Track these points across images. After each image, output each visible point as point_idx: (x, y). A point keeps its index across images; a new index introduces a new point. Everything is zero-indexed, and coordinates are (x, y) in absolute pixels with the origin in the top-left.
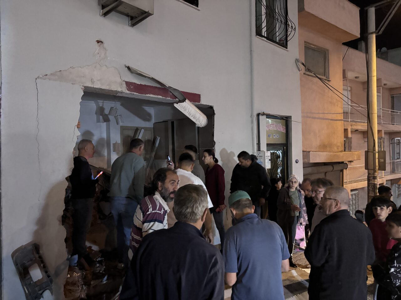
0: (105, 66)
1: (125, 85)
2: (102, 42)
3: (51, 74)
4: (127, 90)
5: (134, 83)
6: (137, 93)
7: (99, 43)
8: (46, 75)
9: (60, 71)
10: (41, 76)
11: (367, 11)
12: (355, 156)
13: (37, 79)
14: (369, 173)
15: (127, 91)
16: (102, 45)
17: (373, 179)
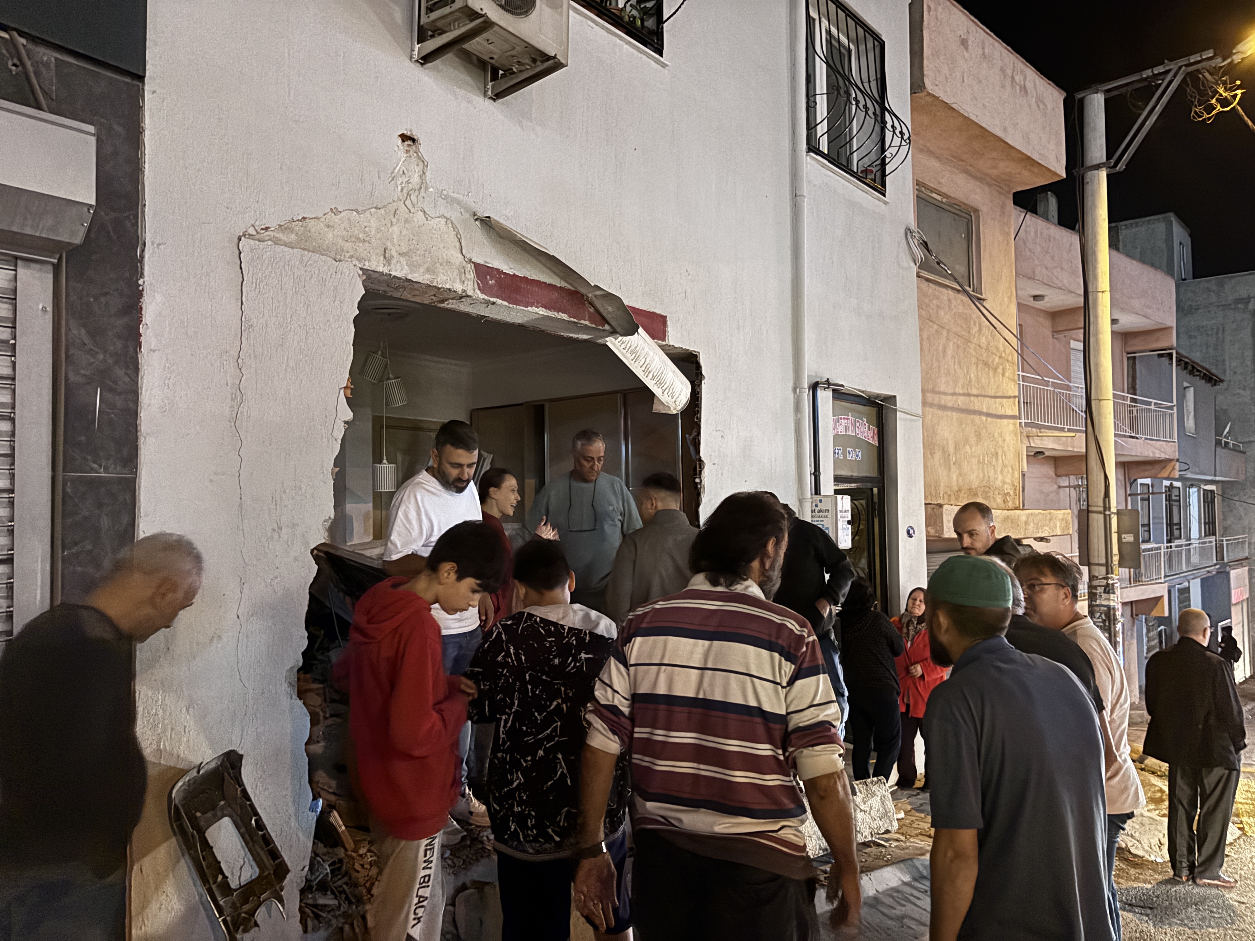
0: (421, 214)
1: (471, 275)
2: (414, 140)
3: (280, 226)
4: (479, 289)
5: (498, 270)
6: (505, 300)
7: (406, 143)
8: (267, 229)
9: (304, 218)
10: (251, 231)
11: (1082, 101)
12: (1058, 524)
13: (243, 238)
14: (1094, 576)
15: (478, 292)
16: (414, 148)
17: (1105, 592)
